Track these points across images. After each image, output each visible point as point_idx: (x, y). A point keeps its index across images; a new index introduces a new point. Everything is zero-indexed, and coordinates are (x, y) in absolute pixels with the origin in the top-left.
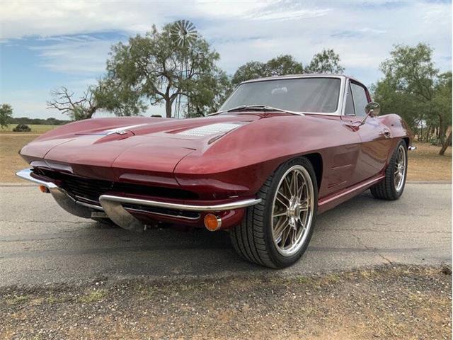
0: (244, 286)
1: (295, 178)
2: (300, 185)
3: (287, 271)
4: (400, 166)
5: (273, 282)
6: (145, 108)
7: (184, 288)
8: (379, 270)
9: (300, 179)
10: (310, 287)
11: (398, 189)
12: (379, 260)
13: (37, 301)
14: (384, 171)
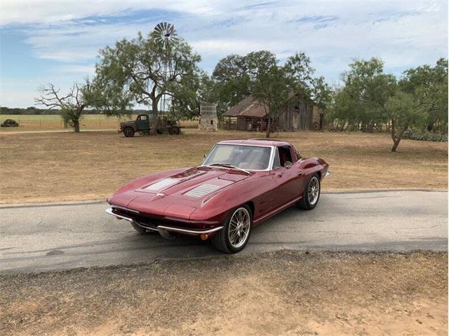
0: (217, 261)
1: (240, 214)
2: (243, 215)
3: (236, 255)
4: (313, 189)
5: (230, 259)
6: (132, 105)
7: (193, 263)
8: (277, 252)
9: (243, 213)
10: (246, 261)
11: (312, 203)
12: (280, 248)
13: (135, 270)
14: (302, 195)
